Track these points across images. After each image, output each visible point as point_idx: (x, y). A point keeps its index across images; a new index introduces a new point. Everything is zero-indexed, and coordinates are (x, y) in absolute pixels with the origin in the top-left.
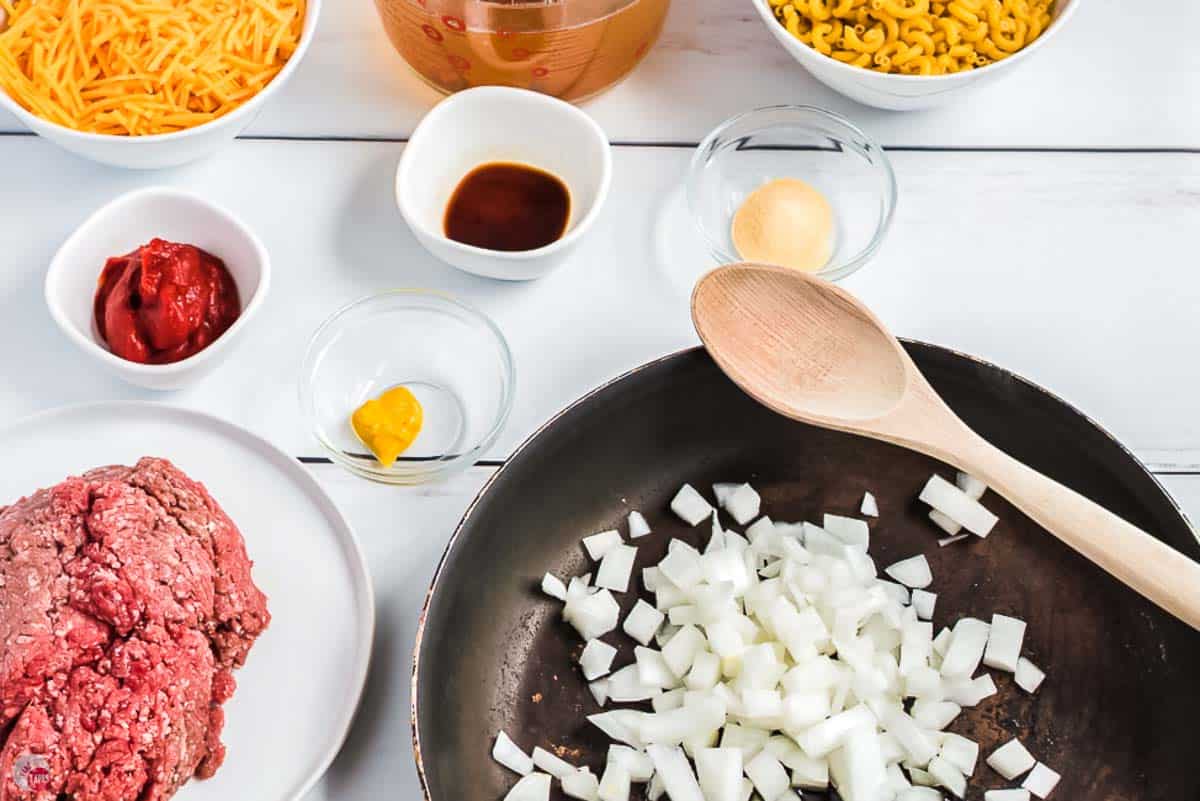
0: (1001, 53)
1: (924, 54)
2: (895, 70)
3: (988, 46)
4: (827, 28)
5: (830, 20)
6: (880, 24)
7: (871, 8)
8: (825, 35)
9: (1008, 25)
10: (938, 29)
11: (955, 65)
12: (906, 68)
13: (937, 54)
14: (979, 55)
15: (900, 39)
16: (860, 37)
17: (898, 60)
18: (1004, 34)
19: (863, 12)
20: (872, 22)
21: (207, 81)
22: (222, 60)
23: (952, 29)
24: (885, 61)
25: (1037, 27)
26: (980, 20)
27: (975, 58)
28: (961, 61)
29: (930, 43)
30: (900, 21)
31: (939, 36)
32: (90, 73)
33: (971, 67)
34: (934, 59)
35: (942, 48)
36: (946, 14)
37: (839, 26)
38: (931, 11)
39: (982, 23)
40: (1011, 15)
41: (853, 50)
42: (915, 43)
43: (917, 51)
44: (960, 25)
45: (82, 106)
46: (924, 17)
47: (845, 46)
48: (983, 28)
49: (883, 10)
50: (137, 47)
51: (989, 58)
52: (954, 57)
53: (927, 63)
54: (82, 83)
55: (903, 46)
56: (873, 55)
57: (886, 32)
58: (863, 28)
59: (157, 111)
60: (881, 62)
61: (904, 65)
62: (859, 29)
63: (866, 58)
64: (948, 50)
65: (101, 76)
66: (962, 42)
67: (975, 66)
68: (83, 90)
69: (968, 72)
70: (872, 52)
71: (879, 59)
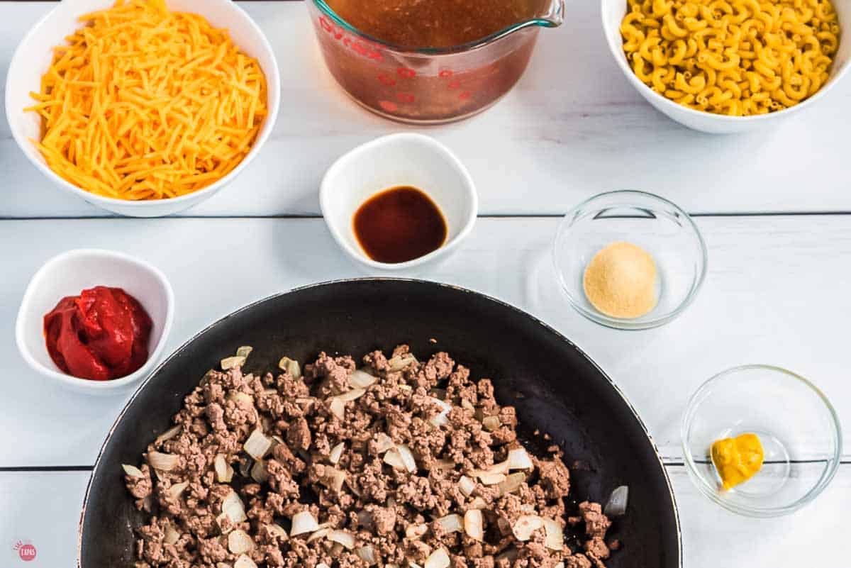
0: (789, 100)
1: (733, 97)
2: (710, 109)
3: (781, 95)
4: (664, 72)
5: (666, 67)
6: (703, 73)
7: (697, 60)
8: (662, 77)
9: (796, 79)
10: (744, 80)
11: (755, 108)
12: (718, 108)
13: (742, 98)
14: (773, 100)
15: (716, 85)
16: (688, 81)
17: (713, 101)
18: (793, 86)
19: (691, 63)
20: (697, 71)
21: (208, 148)
22: (216, 132)
23: (755, 80)
24: (704, 101)
25: (817, 83)
26: (776, 75)
27: (770, 103)
28: (759, 104)
29: (737, 90)
30: (717, 72)
31: (745, 85)
32: (119, 154)
33: (767, 110)
34: (739, 102)
35: (747, 93)
36: (751, 69)
37: (673, 71)
38: (741, 65)
39: (777, 77)
40: (800, 72)
41: (681, 91)
42: (727, 89)
43: (728, 95)
44: (761, 78)
45: (118, 179)
46: (736, 70)
47: (677, 87)
48: (778, 81)
49: (706, 63)
50: (152, 132)
51: (780, 103)
52: (754, 101)
53: (734, 106)
54: (115, 162)
55: (717, 91)
56: (696, 95)
57: (707, 79)
58: (690, 75)
59: (175, 176)
60: (701, 102)
61: (718, 105)
62: (687, 75)
63: (691, 98)
64: (751, 95)
65: (128, 155)
66: (762, 90)
67: (771, 110)
68: (117, 167)
69: (765, 115)
70: (695, 92)
71: (700, 99)
